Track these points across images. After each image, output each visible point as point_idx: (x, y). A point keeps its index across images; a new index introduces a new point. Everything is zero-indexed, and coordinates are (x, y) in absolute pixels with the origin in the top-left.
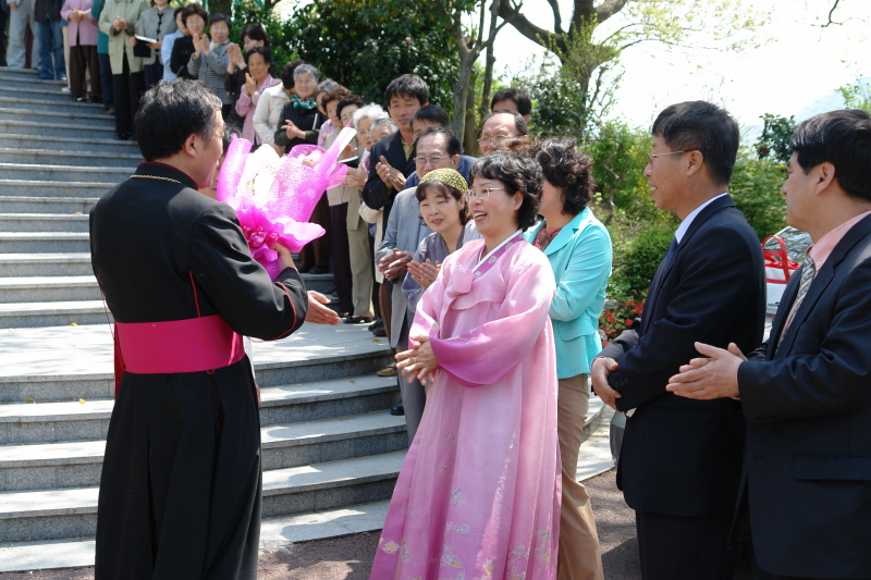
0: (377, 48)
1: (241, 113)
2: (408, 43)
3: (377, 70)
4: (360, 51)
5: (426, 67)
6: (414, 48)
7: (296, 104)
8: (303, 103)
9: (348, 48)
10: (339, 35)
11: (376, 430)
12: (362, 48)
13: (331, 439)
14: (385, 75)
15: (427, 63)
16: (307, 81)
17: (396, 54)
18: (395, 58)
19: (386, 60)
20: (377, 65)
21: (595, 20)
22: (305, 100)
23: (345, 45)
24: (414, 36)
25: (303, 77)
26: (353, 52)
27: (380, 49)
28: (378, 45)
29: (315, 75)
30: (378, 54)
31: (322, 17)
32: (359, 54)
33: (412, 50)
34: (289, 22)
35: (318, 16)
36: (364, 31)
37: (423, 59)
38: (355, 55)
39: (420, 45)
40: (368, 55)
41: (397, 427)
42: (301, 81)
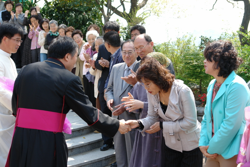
0: (74, 16)
1: (30, 38)
2: (84, 14)
3: (74, 23)
4: (68, 17)
5: (91, 22)
6: (87, 16)
7: (51, 34)
8: (54, 34)
9: (64, 16)
10: (61, 12)
11: (98, 159)
12: (69, 16)
13: (82, 165)
14: (77, 25)
15: (91, 21)
16: (54, 26)
17: (81, 18)
18: (81, 19)
19: (77, 20)
20: (75, 22)
21: (139, 8)
22: (54, 33)
23: (63, 15)
24: (86, 12)
25: (53, 25)
26: (66, 18)
27: (75, 16)
28: (74, 15)
29: (57, 24)
30: (75, 18)
31: (54, 6)
32: (68, 18)
33: (86, 17)
34: (44, 7)
35: (53, 5)
36: (69, 11)
37: (89, 19)
38: (67, 18)
39: (89, 15)
40: (71, 18)
41: (105, 157)
42: (52, 27)
